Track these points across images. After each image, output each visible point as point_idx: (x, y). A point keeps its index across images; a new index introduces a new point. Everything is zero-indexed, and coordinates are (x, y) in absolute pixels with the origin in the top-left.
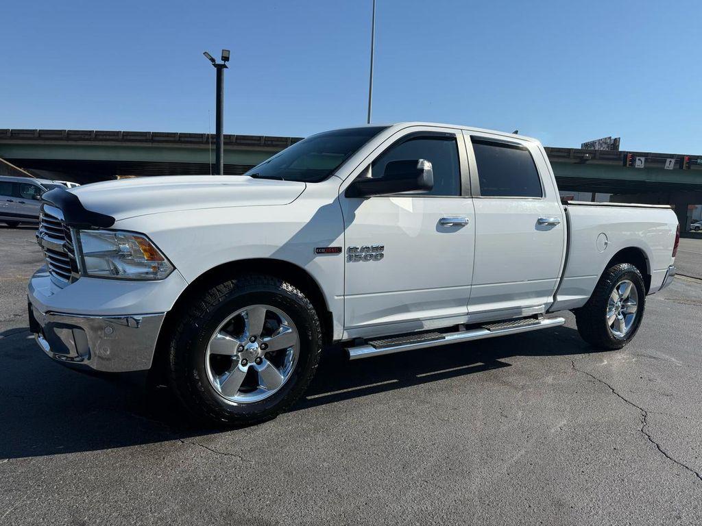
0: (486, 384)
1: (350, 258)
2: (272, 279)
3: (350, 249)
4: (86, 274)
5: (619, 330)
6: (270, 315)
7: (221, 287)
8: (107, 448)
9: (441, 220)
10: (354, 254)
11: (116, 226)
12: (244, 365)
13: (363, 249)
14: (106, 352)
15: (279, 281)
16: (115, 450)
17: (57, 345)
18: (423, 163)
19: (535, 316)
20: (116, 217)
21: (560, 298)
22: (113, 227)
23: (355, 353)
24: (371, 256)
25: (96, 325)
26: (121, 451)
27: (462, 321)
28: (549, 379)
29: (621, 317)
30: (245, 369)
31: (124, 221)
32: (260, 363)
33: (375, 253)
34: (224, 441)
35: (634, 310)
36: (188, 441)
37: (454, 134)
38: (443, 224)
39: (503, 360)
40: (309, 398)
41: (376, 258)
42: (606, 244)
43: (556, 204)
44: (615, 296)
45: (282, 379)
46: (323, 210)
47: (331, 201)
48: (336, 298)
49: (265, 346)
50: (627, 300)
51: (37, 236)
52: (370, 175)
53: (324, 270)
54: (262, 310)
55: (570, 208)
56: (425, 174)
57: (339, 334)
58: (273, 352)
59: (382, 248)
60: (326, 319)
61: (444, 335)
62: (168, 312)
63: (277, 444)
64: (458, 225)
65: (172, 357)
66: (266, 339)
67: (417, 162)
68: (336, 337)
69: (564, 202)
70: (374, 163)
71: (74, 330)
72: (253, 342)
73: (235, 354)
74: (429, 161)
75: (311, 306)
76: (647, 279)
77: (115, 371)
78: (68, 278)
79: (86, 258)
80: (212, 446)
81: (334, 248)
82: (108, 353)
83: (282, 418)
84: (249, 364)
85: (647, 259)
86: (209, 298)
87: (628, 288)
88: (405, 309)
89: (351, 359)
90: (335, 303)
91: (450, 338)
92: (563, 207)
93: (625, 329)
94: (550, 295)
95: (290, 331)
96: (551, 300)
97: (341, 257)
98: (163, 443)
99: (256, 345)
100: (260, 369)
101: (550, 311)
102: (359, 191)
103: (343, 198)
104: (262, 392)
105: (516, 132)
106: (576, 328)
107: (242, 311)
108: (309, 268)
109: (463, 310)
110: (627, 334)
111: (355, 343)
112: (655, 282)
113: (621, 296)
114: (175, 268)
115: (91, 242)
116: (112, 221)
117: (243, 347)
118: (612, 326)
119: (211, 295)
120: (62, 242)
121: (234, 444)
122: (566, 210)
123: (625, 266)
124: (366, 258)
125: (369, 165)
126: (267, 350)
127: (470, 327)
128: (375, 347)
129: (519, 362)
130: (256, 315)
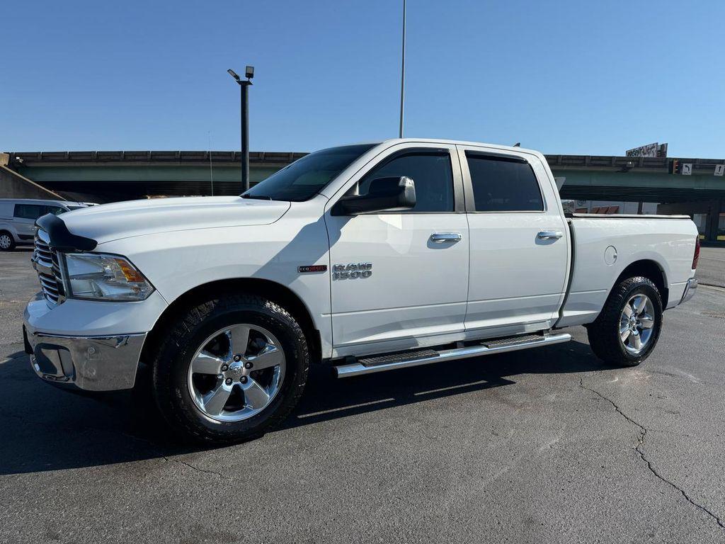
0: (484, 402)
1: (336, 277)
2: (255, 299)
3: (335, 268)
4: (72, 296)
5: (634, 346)
6: (254, 335)
7: (202, 307)
8: (93, 465)
9: (432, 236)
10: (341, 272)
11: (98, 248)
12: (230, 384)
13: (349, 268)
14: (92, 372)
15: (262, 300)
16: (100, 467)
17: (47, 366)
18: (404, 181)
19: (540, 333)
20: (99, 240)
21: (566, 314)
22: (95, 250)
23: (343, 371)
24: (358, 273)
25: (82, 346)
26: (105, 468)
27: (461, 337)
28: (552, 397)
29: (635, 332)
30: (229, 388)
31: (106, 244)
32: (245, 382)
33: (363, 270)
34: (206, 459)
35: (650, 325)
36: (172, 459)
37: (447, 150)
38: (434, 240)
39: (507, 378)
40: (300, 417)
41: (364, 276)
42: (615, 257)
43: (559, 217)
44: (628, 310)
45: (268, 397)
46: (307, 230)
47: (316, 220)
48: (323, 316)
49: (249, 365)
50: (642, 314)
51: (32, 260)
52: (357, 193)
53: (309, 288)
54: (245, 329)
55: (574, 221)
56: (406, 192)
57: (328, 352)
58: (259, 371)
59: (370, 266)
60: (314, 338)
61: (439, 352)
62: (150, 333)
63: (259, 462)
64: (451, 241)
65: (154, 375)
66: (251, 358)
67: (399, 179)
68: (325, 355)
69: (568, 215)
70: (361, 181)
71: (61, 351)
72: (237, 361)
73: (219, 373)
74: (411, 178)
75: (297, 324)
76: (665, 292)
77: (102, 390)
78: (56, 299)
79: (71, 281)
80: (194, 464)
81: (319, 266)
82: (94, 374)
83: (269, 436)
84: (234, 383)
85: (663, 271)
86: (190, 318)
87: (643, 302)
88: (397, 326)
89: (339, 377)
90: (321, 321)
91: (445, 355)
92: (566, 220)
93: (641, 345)
94: (555, 311)
95: (275, 349)
96: (556, 315)
97: (326, 275)
98: (147, 461)
99: (241, 364)
100: (245, 388)
101: (556, 328)
102: (344, 209)
103: (329, 216)
104: (248, 410)
105: (518, 145)
106: (588, 343)
107: (226, 330)
108: (292, 286)
109: (460, 326)
110: (643, 350)
111: (344, 361)
112: (674, 295)
113: (635, 311)
114: (155, 289)
115: (76, 264)
116: (95, 243)
117: (227, 366)
118: (627, 342)
119: (193, 316)
120: (50, 266)
121: (216, 461)
122: (570, 223)
123: (639, 279)
124: (353, 276)
125: (356, 183)
126: (253, 369)
127: (468, 344)
128: (364, 365)
129: (525, 380)
130: (240, 334)
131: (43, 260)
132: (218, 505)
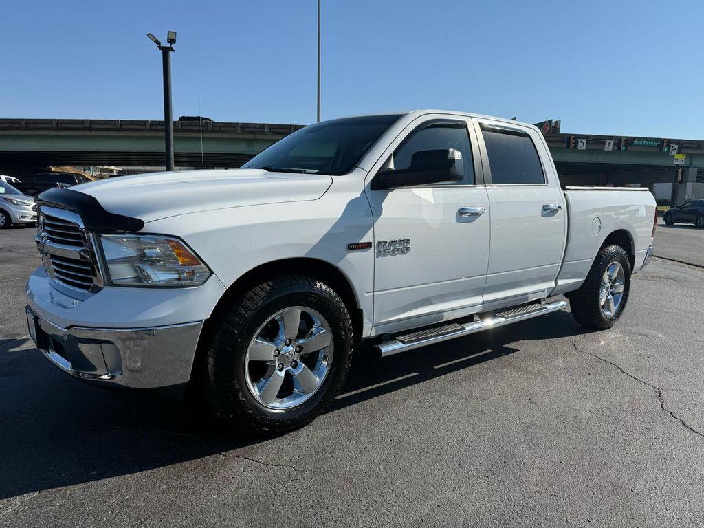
0: (504, 371)
1: (379, 254)
2: (306, 279)
3: (380, 243)
4: (111, 283)
5: (609, 310)
6: (304, 316)
7: (257, 290)
8: (146, 469)
9: (459, 210)
10: (384, 249)
11: (146, 229)
12: (281, 370)
13: (391, 243)
15: (312, 281)
16: (155, 470)
17: (80, 362)
18: (453, 153)
19: (538, 301)
21: (561, 282)
22: (142, 231)
23: (387, 349)
24: (398, 250)
25: (124, 336)
26: (163, 472)
27: (478, 309)
28: (560, 362)
29: (610, 297)
30: (282, 374)
32: (295, 367)
33: (402, 246)
34: (267, 450)
35: (621, 289)
36: (230, 454)
37: (465, 122)
38: (462, 214)
39: (509, 346)
40: (338, 398)
41: (403, 252)
42: (600, 227)
43: (557, 190)
44: (606, 277)
45: (318, 381)
46: (352, 204)
47: (358, 195)
48: (366, 294)
49: (300, 348)
50: (615, 281)
52: (392, 166)
53: (356, 266)
54: (297, 312)
55: (568, 193)
56: (456, 164)
57: (368, 331)
58: (306, 355)
59: (408, 241)
60: (357, 316)
61: (464, 325)
62: (206, 320)
63: (324, 450)
64: (475, 215)
65: (210, 367)
66: (301, 341)
67: (447, 152)
68: (365, 335)
69: (564, 189)
70: (395, 153)
71: (104, 345)
72: (288, 345)
73: (272, 359)
74: (459, 150)
75: (343, 305)
76: (632, 259)
77: (148, 386)
78: (87, 288)
79: (110, 266)
80: (258, 458)
81: (365, 243)
82: (139, 364)
83: (321, 420)
84: (285, 370)
85: (632, 240)
86: (246, 303)
87: (618, 266)
88: (428, 302)
89: (383, 355)
90: (365, 300)
91: (470, 328)
92: (562, 192)
93: (614, 309)
94: (552, 280)
95: (324, 331)
96: (552, 284)
97: (371, 252)
98: (204, 459)
99: (291, 348)
100: (297, 372)
101: (552, 294)
102: (383, 182)
103: (369, 192)
104: (298, 396)
105: (514, 119)
106: (570, 311)
107: (276, 316)
108: (341, 265)
109: (479, 299)
110: (616, 313)
111: (391, 337)
112: (638, 262)
113: (610, 276)
114: (212, 273)
115: (116, 247)
116: (141, 224)
117: (279, 352)
118: (603, 306)
119: (249, 300)
120: (77, 249)
121: (280, 453)
122: (565, 195)
123: (613, 249)
124: (393, 253)
125: (391, 155)
126: (303, 353)
128: (403, 342)
129: (525, 347)
130: (294, 315)
131: (54, 241)
132: (311, 502)
